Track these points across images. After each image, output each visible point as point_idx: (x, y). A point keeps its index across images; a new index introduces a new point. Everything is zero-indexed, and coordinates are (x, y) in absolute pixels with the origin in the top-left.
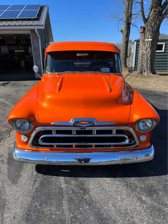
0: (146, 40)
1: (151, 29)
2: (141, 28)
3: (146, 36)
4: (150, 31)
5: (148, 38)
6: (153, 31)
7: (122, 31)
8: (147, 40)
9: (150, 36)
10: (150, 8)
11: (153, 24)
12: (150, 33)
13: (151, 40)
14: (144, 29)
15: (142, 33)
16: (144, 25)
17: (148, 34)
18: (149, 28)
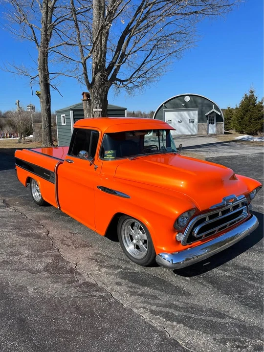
0: (94, 110)
1: (99, 97)
2: (83, 94)
3: (94, 105)
4: (98, 99)
5: (96, 108)
6: (101, 100)
7: (39, 95)
8: (96, 110)
9: (98, 105)
10: (94, 71)
11: (101, 90)
12: (98, 101)
13: (101, 110)
14: (88, 95)
15: (86, 100)
16: (87, 91)
17: (95, 103)
18: (96, 95)
